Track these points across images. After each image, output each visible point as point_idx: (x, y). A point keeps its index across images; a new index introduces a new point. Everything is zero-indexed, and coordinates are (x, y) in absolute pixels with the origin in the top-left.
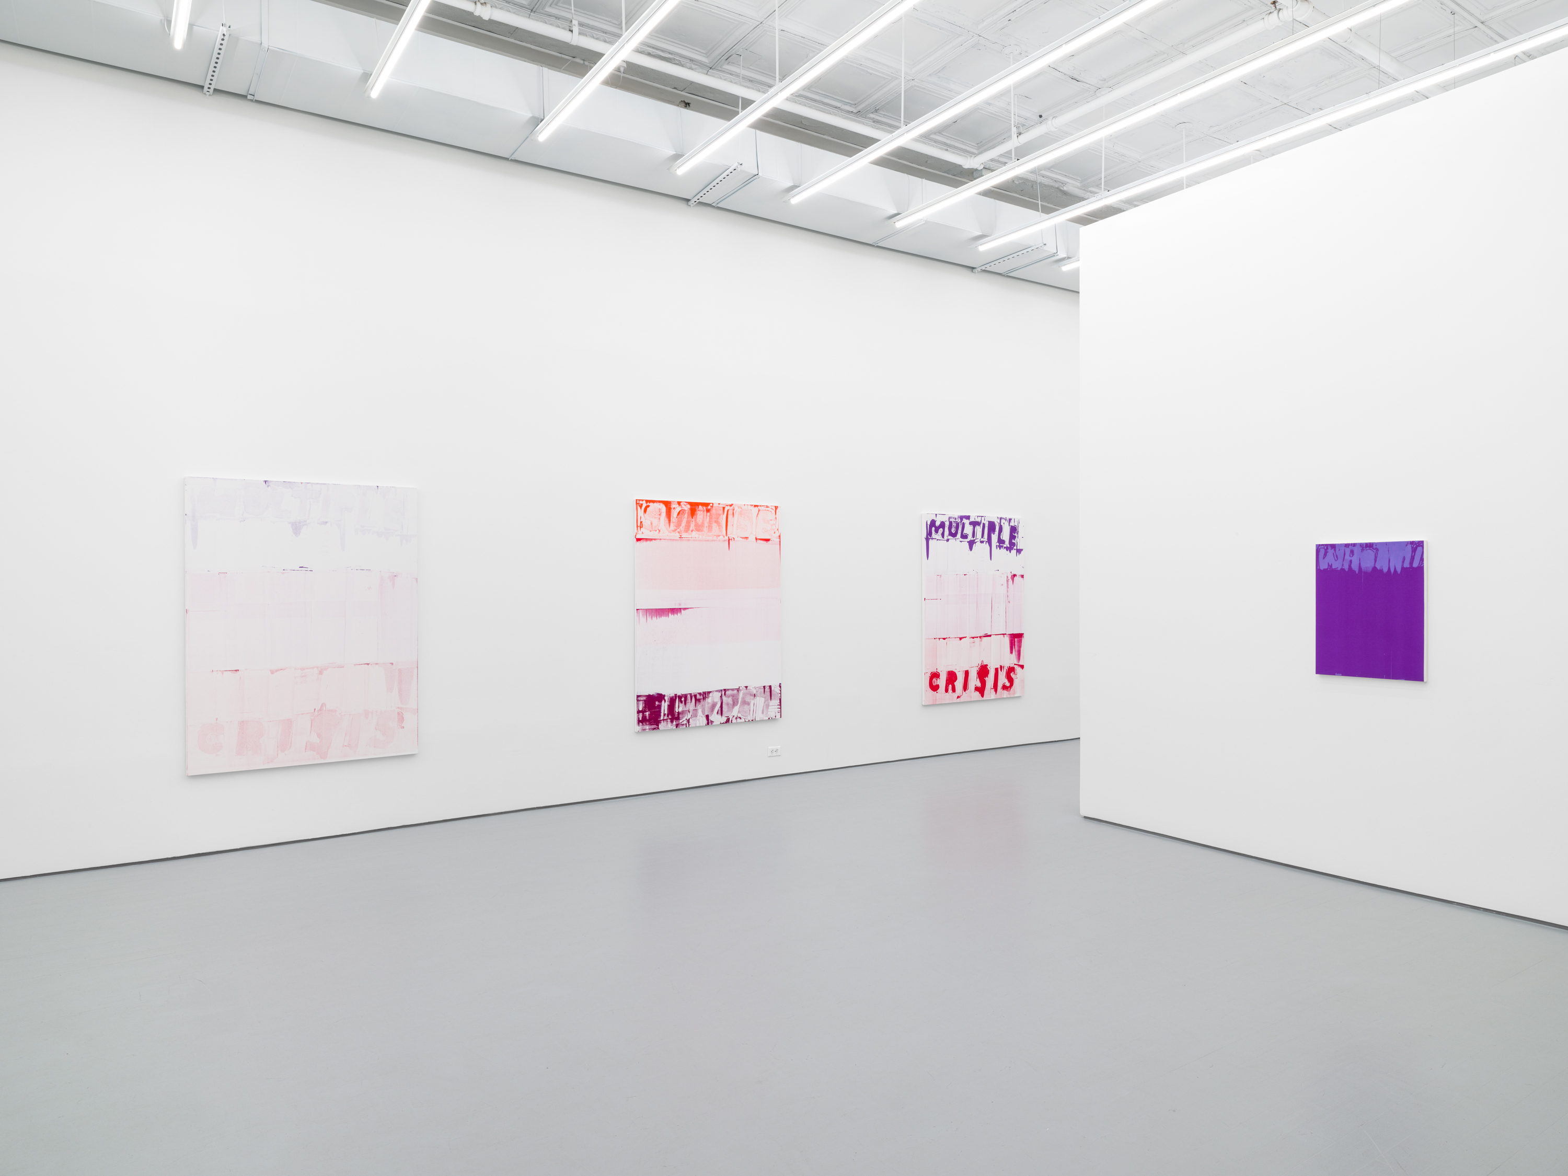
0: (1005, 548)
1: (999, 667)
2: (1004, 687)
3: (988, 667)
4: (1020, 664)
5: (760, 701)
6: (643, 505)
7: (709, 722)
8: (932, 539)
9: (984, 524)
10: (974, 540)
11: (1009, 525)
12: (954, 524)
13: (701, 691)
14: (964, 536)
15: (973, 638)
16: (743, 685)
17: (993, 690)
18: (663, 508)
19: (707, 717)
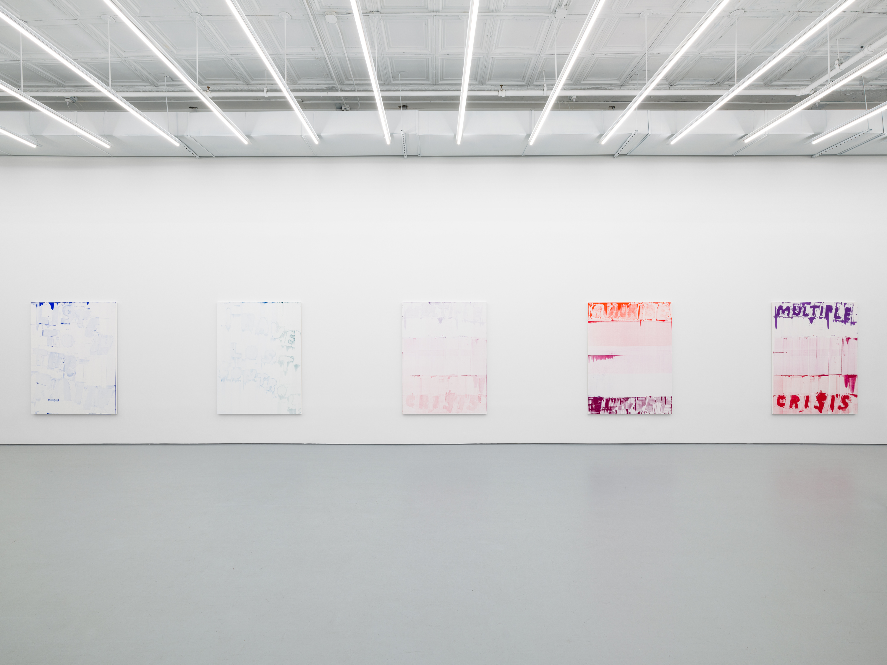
0: (840, 321)
1: (835, 395)
2: (840, 408)
3: (826, 395)
4: (854, 394)
5: (659, 404)
6: (592, 305)
7: (628, 413)
8: (780, 317)
9: (822, 307)
10: (813, 317)
11: (844, 307)
12: (797, 308)
13: (624, 397)
14: (805, 315)
15: (813, 376)
16: (648, 396)
17: (830, 409)
18: (602, 306)
19: (627, 410)
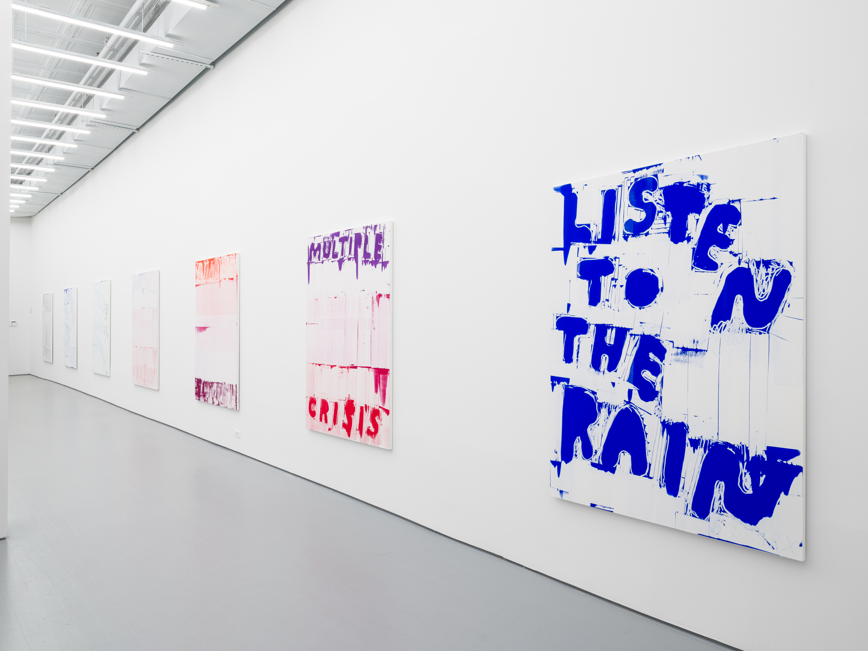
0: (370, 262)
1: (364, 406)
2: (369, 432)
3: (354, 403)
4: (385, 407)
5: (229, 394)
6: (197, 265)
7: (213, 403)
8: (312, 262)
9: (351, 238)
10: (343, 258)
11: (375, 233)
12: (327, 244)
14: (335, 256)
15: (342, 367)
17: (358, 432)
18: (202, 265)
19: (213, 398)
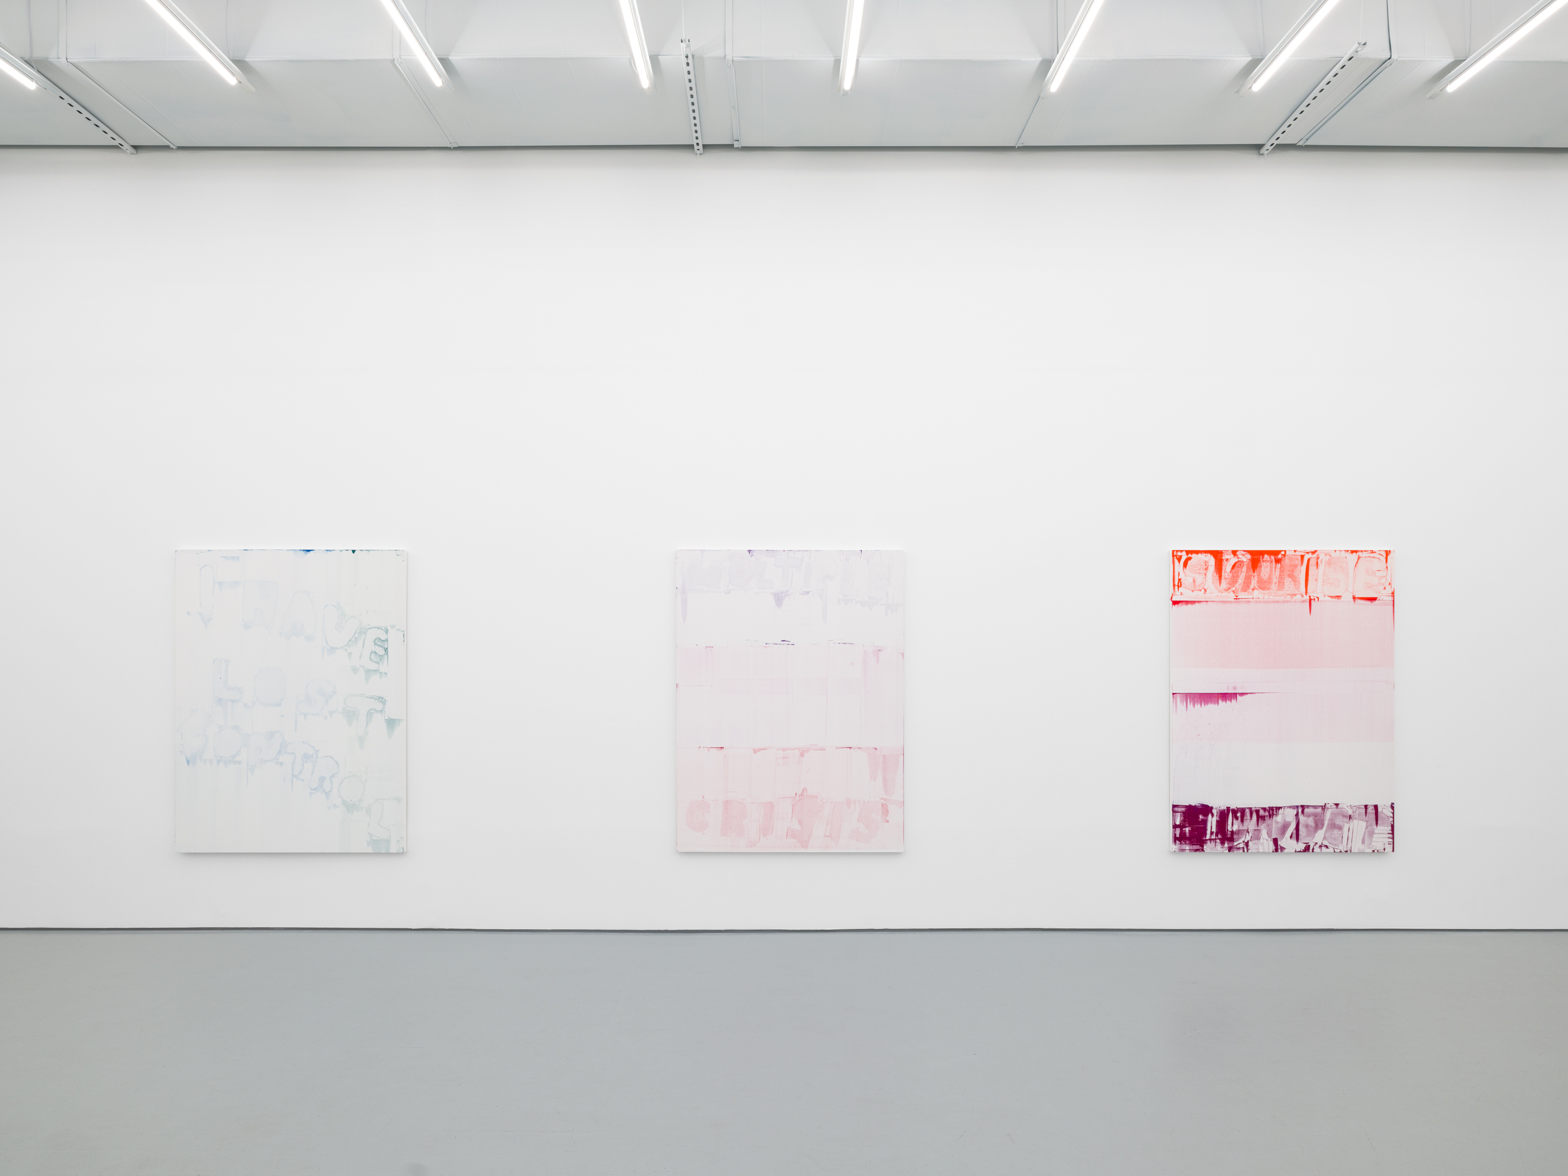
5: (1359, 826)
6: (1182, 558)
7: (1277, 848)
13: (1266, 806)
16: (1330, 801)
18: (1211, 560)
19: (1275, 841)
